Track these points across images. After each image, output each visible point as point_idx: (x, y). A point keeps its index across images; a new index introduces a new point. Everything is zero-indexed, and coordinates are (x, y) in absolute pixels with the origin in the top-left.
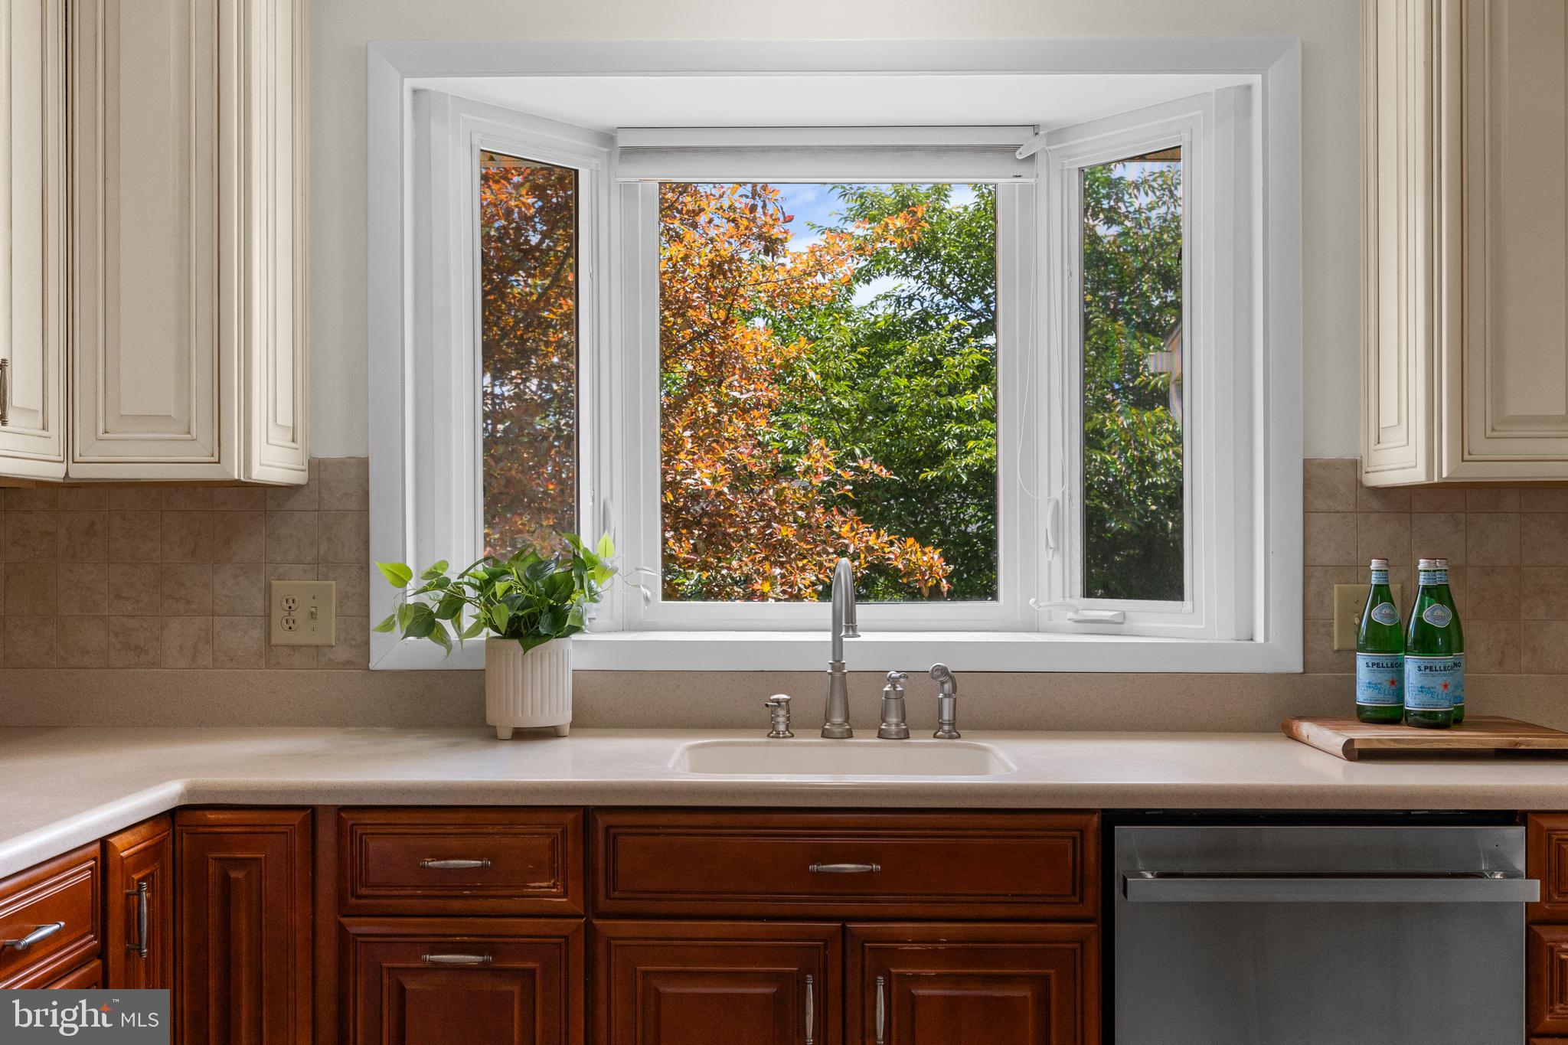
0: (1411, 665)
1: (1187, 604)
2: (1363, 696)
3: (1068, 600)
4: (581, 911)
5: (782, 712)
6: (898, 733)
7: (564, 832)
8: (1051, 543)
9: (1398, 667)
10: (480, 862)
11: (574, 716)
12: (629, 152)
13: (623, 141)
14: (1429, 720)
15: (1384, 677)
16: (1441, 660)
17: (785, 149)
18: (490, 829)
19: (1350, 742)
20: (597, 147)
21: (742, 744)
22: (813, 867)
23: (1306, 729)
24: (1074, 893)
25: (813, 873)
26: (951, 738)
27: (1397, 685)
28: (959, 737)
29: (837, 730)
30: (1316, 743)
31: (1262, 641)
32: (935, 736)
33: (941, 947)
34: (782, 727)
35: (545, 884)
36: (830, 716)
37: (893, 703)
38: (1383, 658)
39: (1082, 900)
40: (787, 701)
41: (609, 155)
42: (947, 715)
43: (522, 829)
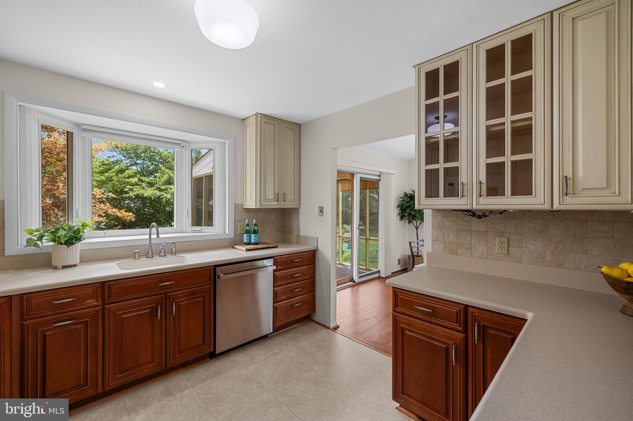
0: (253, 236)
1: (214, 227)
2: (245, 241)
3: (190, 227)
4: (100, 304)
5: (137, 254)
6: (164, 255)
7: (97, 288)
8: (186, 216)
9: (250, 236)
10: (72, 299)
11: (80, 261)
12: (85, 130)
13: (83, 127)
14: (256, 244)
15: (248, 238)
16: (257, 235)
17: (129, 136)
18: (74, 291)
19: (247, 249)
20: (75, 127)
21: (129, 262)
22: (160, 285)
23: (237, 247)
24: (209, 280)
25: (160, 286)
26: (175, 255)
27: (250, 239)
28: (176, 255)
29: (150, 256)
30: (239, 249)
31: (228, 233)
32: (171, 255)
33: (186, 294)
34: (137, 257)
35: (91, 301)
36: (149, 254)
37: (163, 250)
38: (248, 235)
39: (211, 281)
40: (138, 252)
41: (78, 129)
42: (174, 251)
43: (84, 289)
